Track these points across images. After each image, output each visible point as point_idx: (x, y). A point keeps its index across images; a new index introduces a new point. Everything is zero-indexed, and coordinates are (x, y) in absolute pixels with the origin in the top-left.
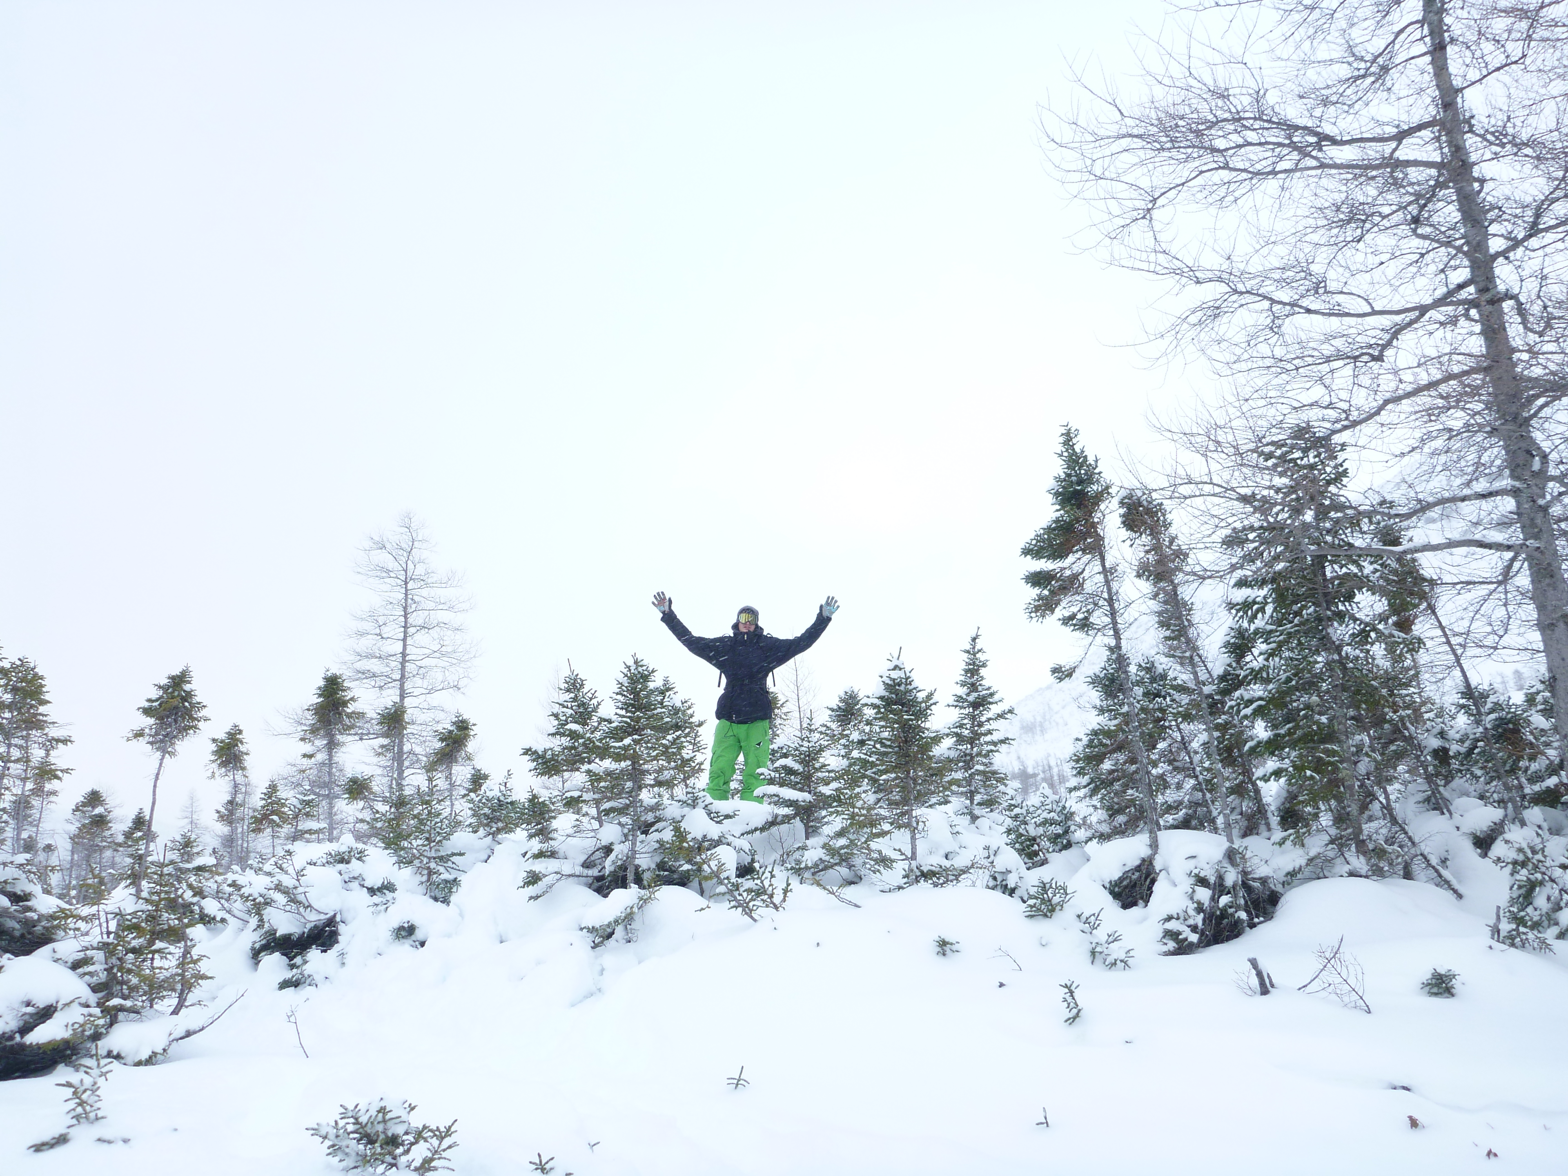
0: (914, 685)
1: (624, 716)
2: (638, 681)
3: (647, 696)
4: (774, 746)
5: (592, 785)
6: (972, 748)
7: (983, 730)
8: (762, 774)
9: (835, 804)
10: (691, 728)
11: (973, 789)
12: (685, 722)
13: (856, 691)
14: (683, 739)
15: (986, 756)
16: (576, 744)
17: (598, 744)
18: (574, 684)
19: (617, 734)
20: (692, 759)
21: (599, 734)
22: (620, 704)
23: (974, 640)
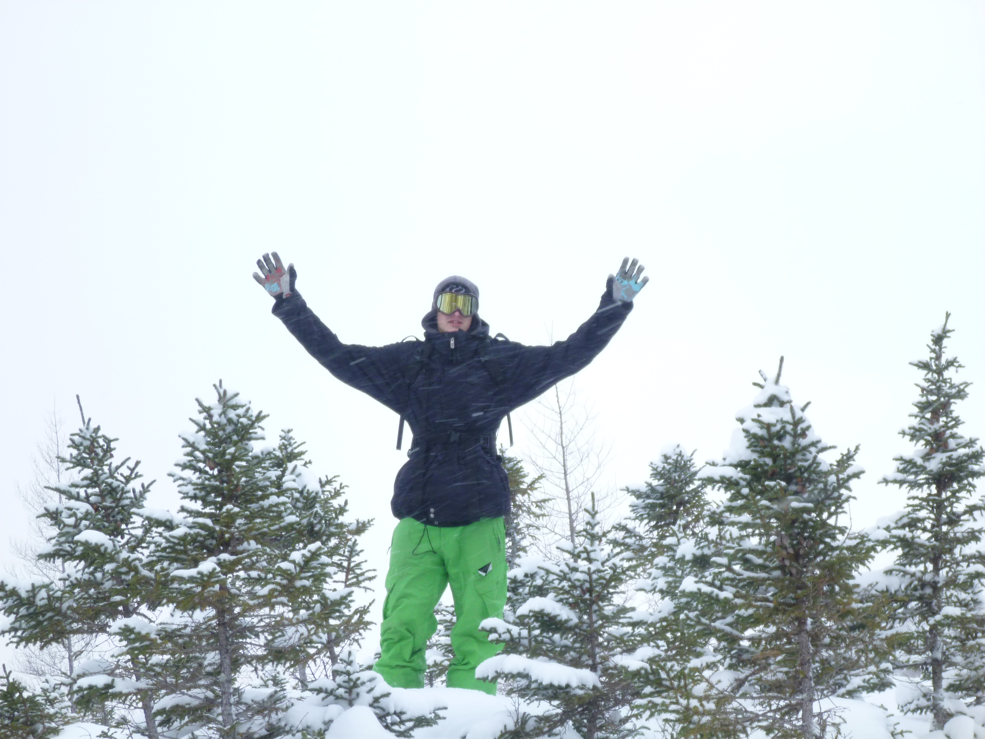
0: (811, 436)
1: (198, 514)
2: (227, 440)
3: (248, 471)
4: (517, 573)
5: (134, 660)
6: (937, 570)
7: (961, 530)
8: (493, 630)
9: (648, 689)
10: (341, 536)
11: (939, 655)
12: (329, 525)
13: (687, 454)
14: (324, 559)
15: (967, 586)
16: (99, 575)
17: (145, 572)
18: (91, 449)
19: (185, 552)
20: (343, 601)
21: (146, 552)
22: (190, 489)
23: (938, 340)
